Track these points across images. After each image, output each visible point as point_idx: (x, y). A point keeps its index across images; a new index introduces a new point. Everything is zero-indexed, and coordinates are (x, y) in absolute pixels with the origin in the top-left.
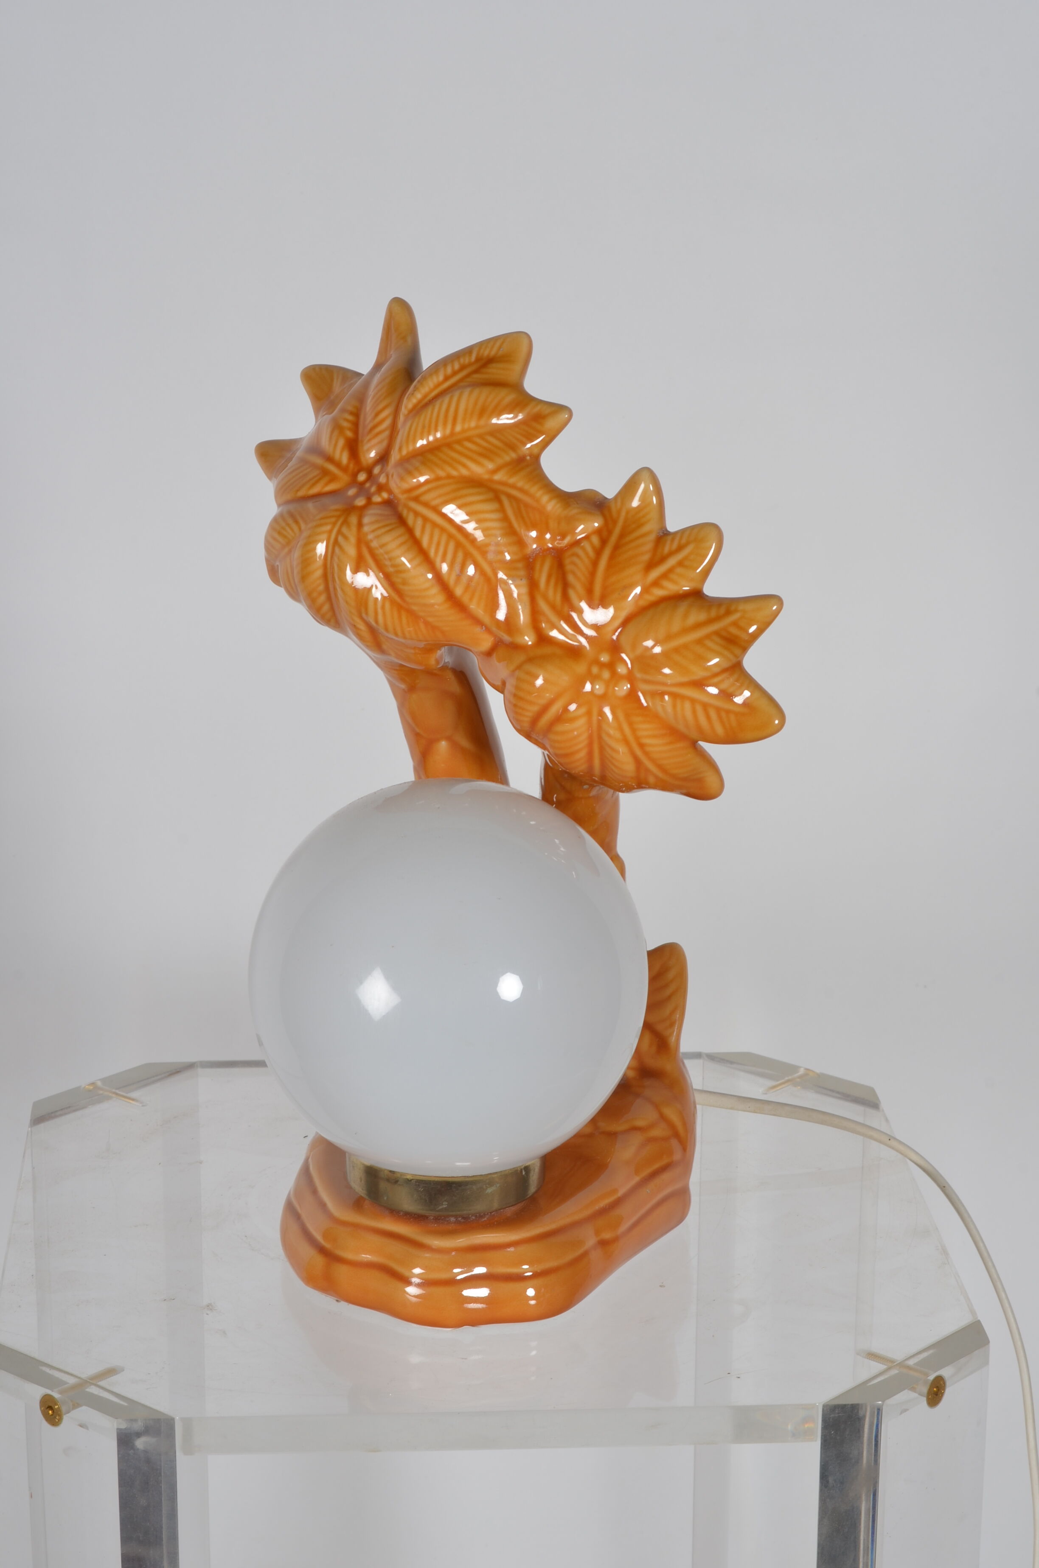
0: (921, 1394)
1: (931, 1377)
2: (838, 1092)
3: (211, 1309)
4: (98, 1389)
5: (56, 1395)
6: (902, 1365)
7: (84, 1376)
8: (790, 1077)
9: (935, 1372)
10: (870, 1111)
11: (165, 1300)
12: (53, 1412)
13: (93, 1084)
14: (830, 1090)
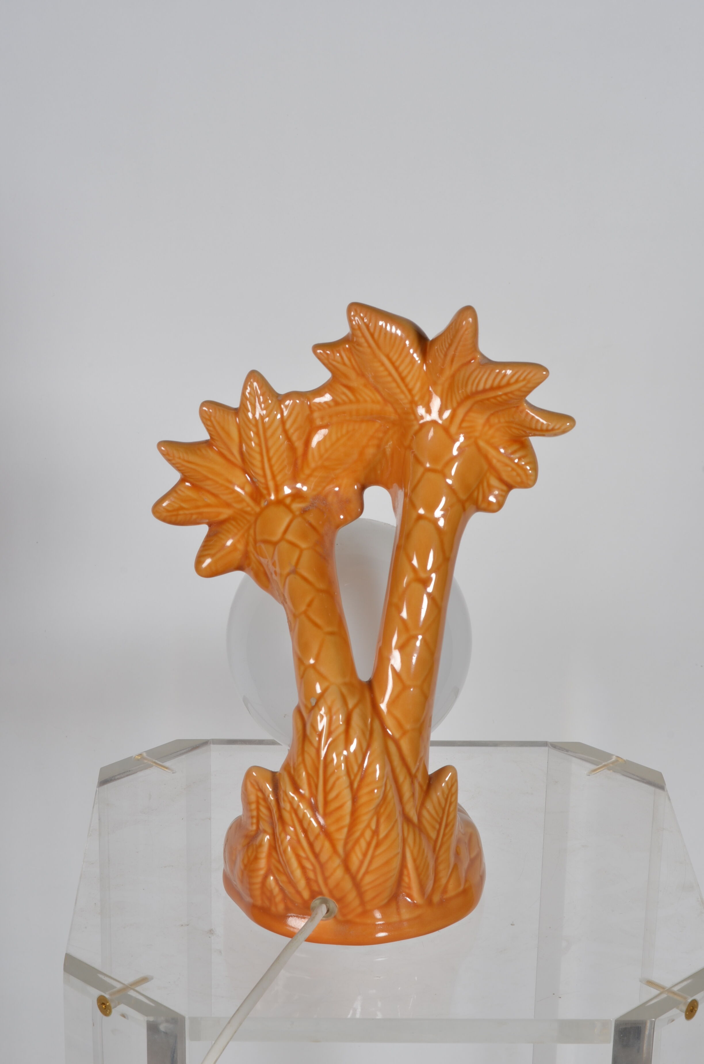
0: (681, 1011)
1: (690, 1000)
2: (637, 776)
3: (212, 934)
4: (135, 993)
5: (107, 996)
6: (669, 991)
7: (126, 983)
8: (606, 763)
9: (692, 997)
10: (658, 791)
11: (182, 925)
12: (106, 1007)
13: (140, 755)
14: (633, 774)
